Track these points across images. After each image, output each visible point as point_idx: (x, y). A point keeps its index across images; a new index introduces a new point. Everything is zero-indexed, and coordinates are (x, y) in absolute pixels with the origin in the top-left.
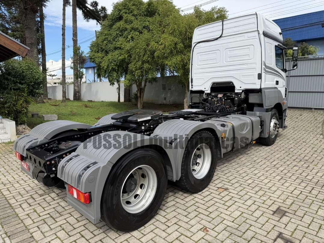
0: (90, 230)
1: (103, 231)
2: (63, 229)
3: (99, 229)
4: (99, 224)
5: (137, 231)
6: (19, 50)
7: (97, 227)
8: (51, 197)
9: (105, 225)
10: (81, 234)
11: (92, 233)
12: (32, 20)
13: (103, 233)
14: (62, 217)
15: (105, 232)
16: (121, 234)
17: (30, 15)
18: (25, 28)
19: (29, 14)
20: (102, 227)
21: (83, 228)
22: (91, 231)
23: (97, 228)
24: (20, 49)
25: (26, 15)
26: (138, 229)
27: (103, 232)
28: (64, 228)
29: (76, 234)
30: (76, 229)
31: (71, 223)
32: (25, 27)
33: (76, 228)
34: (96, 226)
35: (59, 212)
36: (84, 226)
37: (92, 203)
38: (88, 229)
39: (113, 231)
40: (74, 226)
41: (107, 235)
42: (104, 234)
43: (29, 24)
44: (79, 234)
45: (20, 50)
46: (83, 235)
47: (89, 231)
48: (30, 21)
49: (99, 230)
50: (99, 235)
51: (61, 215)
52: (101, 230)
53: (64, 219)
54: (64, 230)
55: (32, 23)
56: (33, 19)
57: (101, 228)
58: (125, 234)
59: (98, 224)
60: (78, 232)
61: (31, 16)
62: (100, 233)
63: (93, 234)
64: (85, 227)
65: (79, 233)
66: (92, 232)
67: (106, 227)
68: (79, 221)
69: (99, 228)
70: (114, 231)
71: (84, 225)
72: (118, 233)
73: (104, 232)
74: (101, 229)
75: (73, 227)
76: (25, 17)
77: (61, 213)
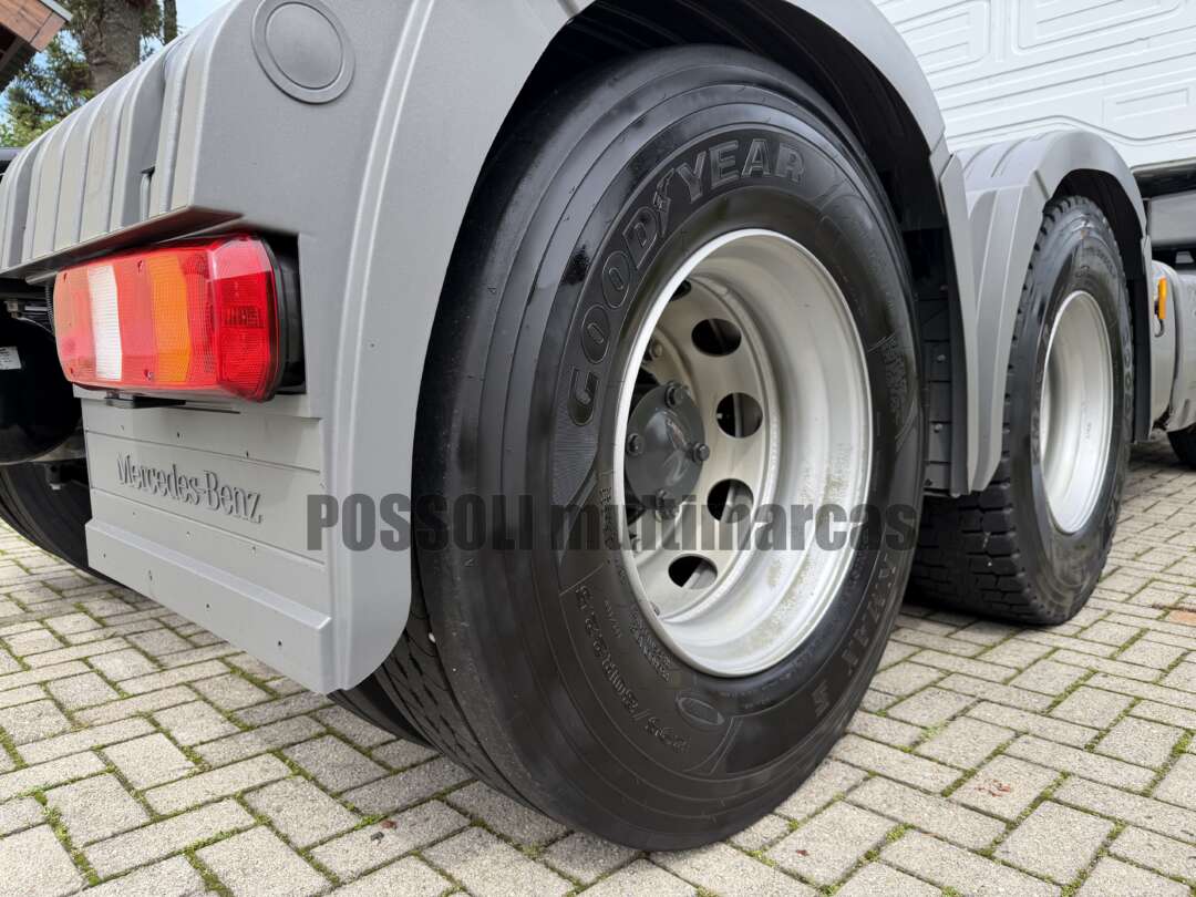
0: (291, 830)
1: (406, 847)
2: (53, 821)
3: (375, 829)
4: (375, 788)
5: (723, 849)
6: (19, 13)
7: (355, 810)
8: (53, 632)
9: (422, 801)
10: (199, 866)
11: (310, 860)
12: (125, 33)
13: (413, 862)
14: (85, 734)
15: (431, 853)
16: (589, 877)
17: (117, 15)
18: (96, 64)
19: (112, 9)
20: (397, 811)
21: (233, 815)
22: (301, 842)
23: (354, 821)
24: (23, 12)
25: (102, 13)
26: (737, 832)
27: (407, 854)
28: (66, 809)
29: (151, 863)
30: (170, 822)
31: (132, 777)
32: (94, 61)
33: (163, 818)
34: (344, 804)
35: (70, 707)
36: (240, 798)
37: (307, 405)
38: (270, 824)
39: (503, 846)
40: (152, 797)
41: (450, 878)
42: (424, 868)
43: (111, 50)
44: (182, 866)
45: (23, 16)
46: (218, 869)
47: (286, 840)
48: (115, 36)
49: (379, 836)
50: (377, 876)
51: (77, 726)
52: (386, 838)
53: (92, 749)
54: (54, 825)
55: (125, 48)
56: (129, 33)
57: (388, 819)
58: (622, 875)
59: (365, 790)
60: (181, 846)
61: (121, 20)
62: (384, 857)
63: (319, 868)
64: (252, 812)
65: (189, 852)
66: (308, 849)
67: (440, 818)
68: (203, 767)
69: (371, 821)
70: (518, 848)
71: (245, 792)
72: (555, 862)
73: (418, 853)
74: (392, 825)
75: (148, 808)
76: (98, 22)
77: (77, 715)
